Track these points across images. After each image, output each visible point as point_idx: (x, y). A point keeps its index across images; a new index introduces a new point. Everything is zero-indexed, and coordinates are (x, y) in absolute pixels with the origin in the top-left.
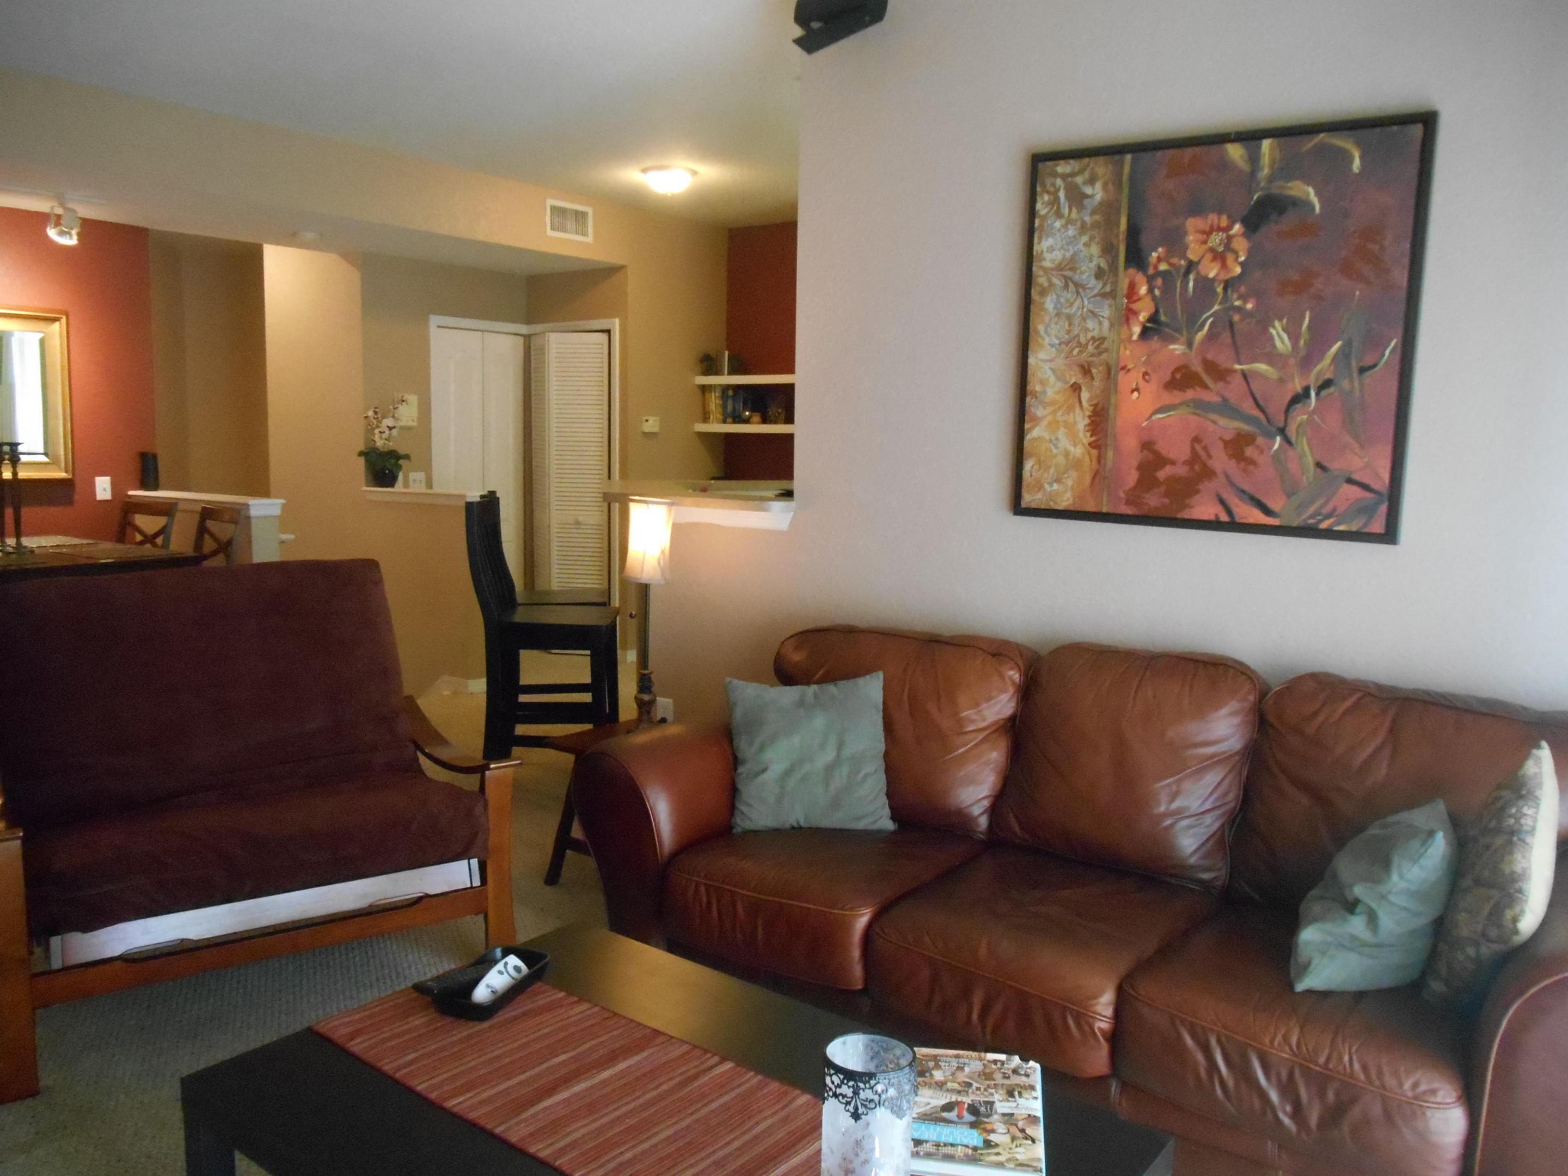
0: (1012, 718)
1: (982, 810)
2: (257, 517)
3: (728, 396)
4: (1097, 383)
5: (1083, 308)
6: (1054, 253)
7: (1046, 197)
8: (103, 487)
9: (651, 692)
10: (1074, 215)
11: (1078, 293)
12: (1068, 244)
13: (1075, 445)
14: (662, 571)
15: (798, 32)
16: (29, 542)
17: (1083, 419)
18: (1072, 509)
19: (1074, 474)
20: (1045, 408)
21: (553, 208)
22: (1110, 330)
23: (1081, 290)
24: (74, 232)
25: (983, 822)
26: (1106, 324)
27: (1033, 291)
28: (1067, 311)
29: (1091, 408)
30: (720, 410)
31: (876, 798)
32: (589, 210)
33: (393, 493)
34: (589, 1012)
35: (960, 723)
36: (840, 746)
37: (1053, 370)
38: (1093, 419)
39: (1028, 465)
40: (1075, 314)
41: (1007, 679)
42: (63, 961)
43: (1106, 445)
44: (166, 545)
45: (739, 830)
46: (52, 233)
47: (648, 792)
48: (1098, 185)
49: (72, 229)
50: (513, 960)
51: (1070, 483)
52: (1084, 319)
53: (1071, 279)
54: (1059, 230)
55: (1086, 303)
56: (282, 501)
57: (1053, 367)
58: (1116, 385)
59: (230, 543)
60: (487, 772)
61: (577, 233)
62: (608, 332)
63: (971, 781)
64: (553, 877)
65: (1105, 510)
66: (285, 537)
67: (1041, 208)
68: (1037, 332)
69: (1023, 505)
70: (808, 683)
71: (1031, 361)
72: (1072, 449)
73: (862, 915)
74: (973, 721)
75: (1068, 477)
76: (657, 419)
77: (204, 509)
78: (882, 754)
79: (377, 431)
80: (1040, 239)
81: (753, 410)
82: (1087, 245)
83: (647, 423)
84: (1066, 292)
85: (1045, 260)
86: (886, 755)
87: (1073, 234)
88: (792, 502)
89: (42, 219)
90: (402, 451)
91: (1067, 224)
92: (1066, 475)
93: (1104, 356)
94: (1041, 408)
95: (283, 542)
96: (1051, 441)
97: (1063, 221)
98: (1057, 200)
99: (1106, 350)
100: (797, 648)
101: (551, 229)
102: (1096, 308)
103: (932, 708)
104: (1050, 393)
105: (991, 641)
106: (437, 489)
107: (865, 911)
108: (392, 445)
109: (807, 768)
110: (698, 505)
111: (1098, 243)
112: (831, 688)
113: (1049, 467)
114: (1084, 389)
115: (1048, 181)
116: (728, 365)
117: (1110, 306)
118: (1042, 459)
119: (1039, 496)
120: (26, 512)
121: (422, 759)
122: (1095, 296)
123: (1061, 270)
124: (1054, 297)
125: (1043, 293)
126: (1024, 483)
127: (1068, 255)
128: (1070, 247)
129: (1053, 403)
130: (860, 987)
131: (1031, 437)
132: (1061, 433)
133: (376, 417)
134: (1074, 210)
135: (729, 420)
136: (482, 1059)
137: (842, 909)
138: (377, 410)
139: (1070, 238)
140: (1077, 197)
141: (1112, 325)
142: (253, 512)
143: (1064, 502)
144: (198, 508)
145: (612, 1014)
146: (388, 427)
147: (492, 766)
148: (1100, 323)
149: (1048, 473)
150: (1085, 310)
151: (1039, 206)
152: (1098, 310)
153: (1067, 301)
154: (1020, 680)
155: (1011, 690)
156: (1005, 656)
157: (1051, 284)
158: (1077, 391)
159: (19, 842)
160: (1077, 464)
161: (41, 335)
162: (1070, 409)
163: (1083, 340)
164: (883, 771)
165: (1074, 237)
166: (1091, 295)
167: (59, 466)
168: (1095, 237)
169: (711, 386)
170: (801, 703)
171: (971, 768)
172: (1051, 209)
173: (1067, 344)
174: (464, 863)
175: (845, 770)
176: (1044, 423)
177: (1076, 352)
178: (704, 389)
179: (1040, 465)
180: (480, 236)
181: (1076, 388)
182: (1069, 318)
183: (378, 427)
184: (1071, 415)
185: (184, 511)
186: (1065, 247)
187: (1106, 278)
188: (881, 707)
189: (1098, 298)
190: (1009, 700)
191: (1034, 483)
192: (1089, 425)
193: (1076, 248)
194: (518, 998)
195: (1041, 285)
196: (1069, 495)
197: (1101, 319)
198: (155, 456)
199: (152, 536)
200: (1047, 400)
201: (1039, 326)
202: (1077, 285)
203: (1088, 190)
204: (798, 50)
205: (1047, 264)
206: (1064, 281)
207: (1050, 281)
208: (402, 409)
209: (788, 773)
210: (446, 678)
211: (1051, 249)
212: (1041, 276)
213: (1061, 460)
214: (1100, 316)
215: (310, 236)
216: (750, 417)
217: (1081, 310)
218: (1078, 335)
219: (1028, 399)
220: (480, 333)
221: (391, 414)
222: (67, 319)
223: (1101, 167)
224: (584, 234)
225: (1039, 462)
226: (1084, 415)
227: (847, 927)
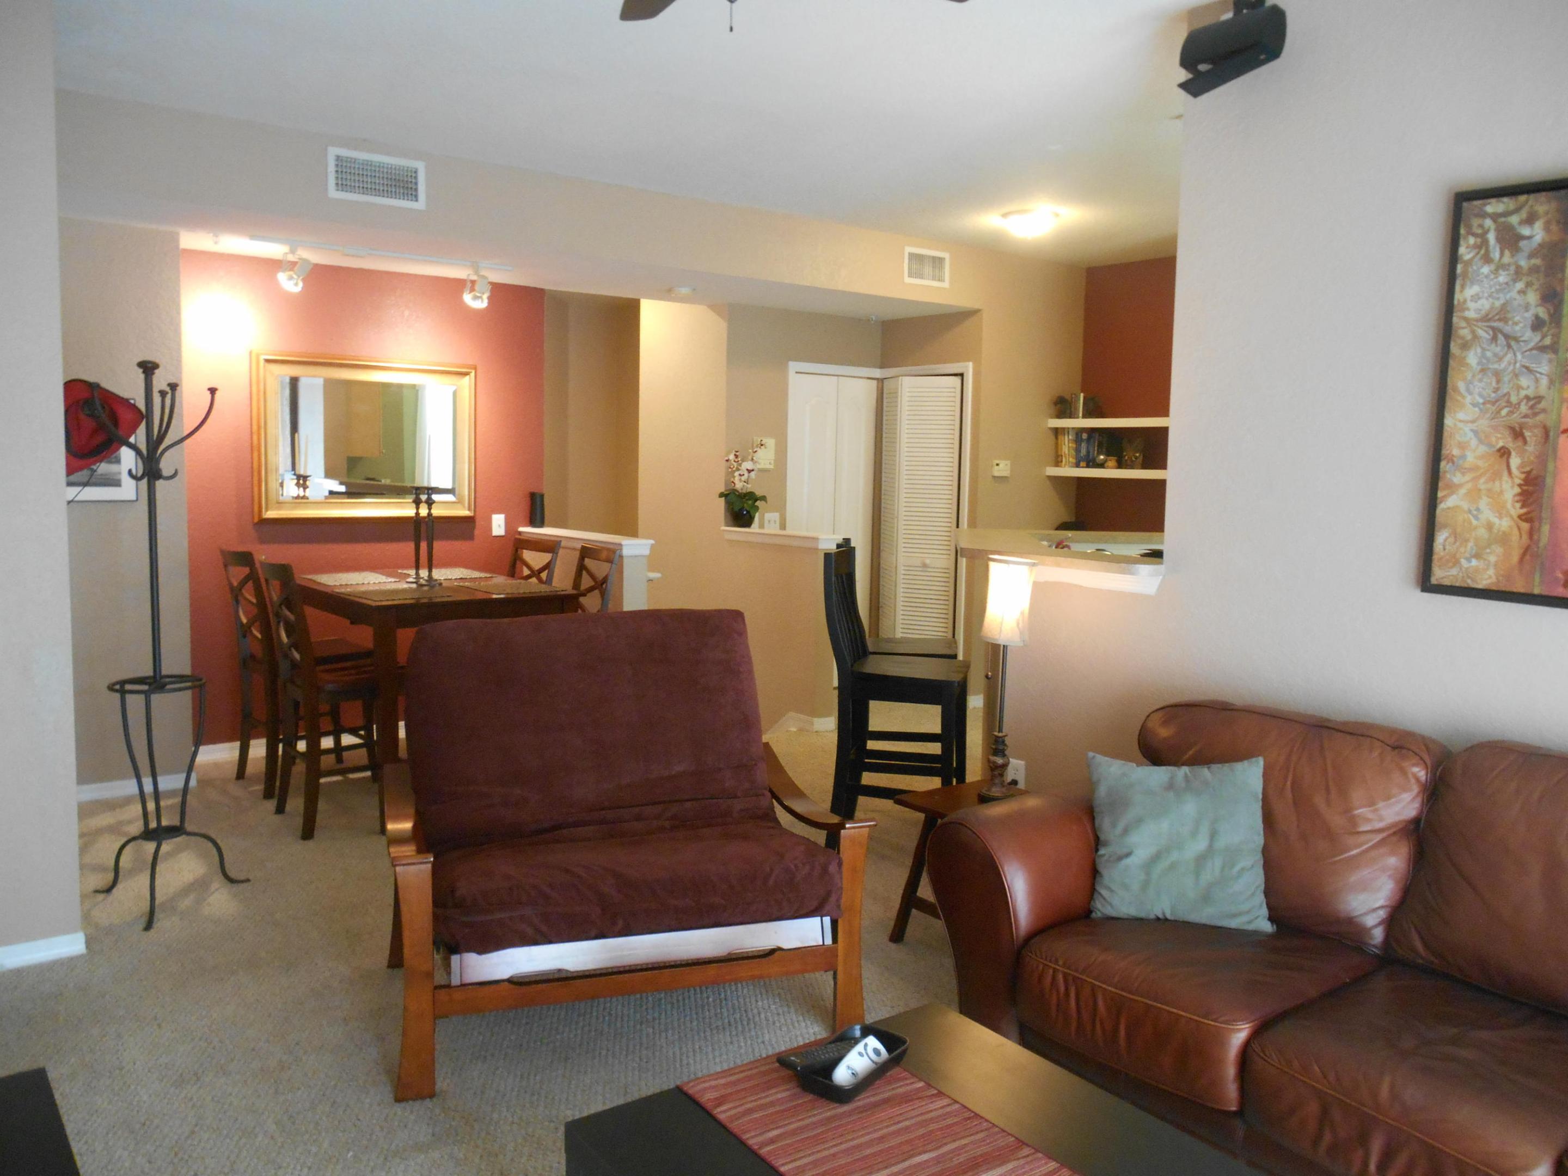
0: (1416, 821)
1: (1377, 921)
2: (628, 557)
3: (1082, 440)
4: (1530, 448)
5: (1515, 363)
6: (1480, 302)
7: (1472, 240)
8: (498, 524)
9: (1004, 755)
10: (1507, 259)
11: (1509, 346)
12: (1498, 291)
13: (1500, 518)
14: (1021, 633)
15: (1183, 75)
16: (440, 574)
17: (1512, 487)
18: (1494, 588)
19: (1499, 550)
20: (1463, 474)
21: (912, 256)
22: (1549, 388)
23: (1513, 343)
24: (485, 297)
25: (1378, 935)
26: (1544, 382)
27: (1452, 345)
28: (1496, 366)
29: (1523, 476)
30: (1073, 453)
31: (1253, 894)
32: (945, 255)
33: (750, 533)
34: (948, 1109)
35: (1353, 821)
36: (1213, 835)
37: (1475, 432)
38: (1525, 488)
39: (1441, 538)
40: (1505, 370)
41: (1410, 776)
42: (461, 979)
43: (1540, 519)
44: (549, 580)
45: (1099, 914)
46: (467, 298)
47: (1006, 868)
48: (1538, 226)
49: (483, 294)
50: (872, 1042)
51: (1493, 559)
52: (1516, 376)
53: (1501, 332)
54: (1487, 277)
55: (1519, 356)
56: (652, 542)
57: (1475, 428)
58: (1555, 451)
59: (605, 580)
60: (842, 831)
61: (934, 279)
62: (962, 375)
63: (1364, 887)
64: (897, 936)
65: (1536, 591)
66: (653, 575)
67: (1464, 251)
68: (1456, 390)
69: (1434, 581)
70: (1176, 763)
71: (1448, 421)
72: (1496, 521)
73: (1239, 1030)
74: (1368, 820)
75: (1490, 553)
76: (1008, 462)
77: (583, 547)
78: (1260, 849)
79: (737, 474)
80: (1463, 287)
81: (1108, 454)
82: (1523, 292)
83: (997, 467)
84: (1493, 345)
85: (1468, 309)
86: (1266, 851)
87: (1505, 281)
88: (1162, 566)
89: (458, 286)
90: (759, 493)
91: (1497, 270)
92: (1488, 551)
93: (1541, 417)
94: (1458, 475)
95: (650, 580)
96: (1470, 511)
97: (1493, 267)
98: (1485, 242)
99: (1544, 411)
100: (1165, 723)
101: (909, 277)
102: (1532, 364)
103: (1319, 800)
104: (1471, 458)
105: (1393, 731)
106: (789, 532)
107: (1243, 1027)
108: (749, 488)
109: (1175, 856)
110: (1058, 565)
111: (1536, 290)
112: (1205, 772)
113: (1467, 541)
114: (1513, 454)
115: (1475, 222)
116: (1083, 408)
117: (1550, 361)
118: (1459, 530)
119: (1454, 572)
120: (437, 545)
121: (778, 809)
122: (1531, 350)
123: (1489, 320)
124: (1479, 350)
125: (1465, 346)
126: (1435, 557)
127: (1498, 304)
128: (1501, 295)
129: (1474, 469)
130: (1234, 1109)
131: (1445, 507)
132: (1484, 503)
133: (736, 460)
134: (1507, 253)
135: (1082, 464)
136: (843, 1147)
137: (1215, 1020)
138: (737, 454)
139: (1500, 284)
140: (1510, 240)
141: (1551, 382)
142: (626, 552)
143: (1486, 580)
144: (579, 546)
145: (973, 1114)
146: (747, 470)
147: (847, 826)
148: (1537, 381)
149: (1466, 547)
150: (1518, 365)
151: (1462, 250)
152: (1534, 365)
153: (1495, 355)
154: (1427, 779)
155: (1415, 789)
156: (1409, 750)
157: (1475, 337)
158: (1506, 456)
159: (430, 866)
160: (1503, 539)
161: (454, 388)
162: (1496, 476)
163: (1514, 399)
164: (1262, 867)
165: (1507, 283)
166: (1525, 349)
167: (464, 507)
168: (1533, 284)
169: (1063, 429)
170: (1170, 786)
171: (1365, 873)
172: (1478, 253)
173: (1494, 403)
174: (816, 921)
175: (1218, 862)
176: (1463, 491)
177: (1504, 412)
178: (1057, 432)
179: (1455, 537)
180: (841, 286)
181: (1504, 453)
182: (1497, 375)
183: (738, 469)
184: (1497, 483)
185: (565, 548)
186: (1494, 295)
187: (1545, 329)
188: (1261, 796)
189: (1534, 352)
190: (1414, 798)
191: (1447, 557)
192: (1520, 494)
193: (1508, 297)
194: (877, 1082)
195: (1462, 338)
196: (1491, 572)
197: (1538, 375)
198: (542, 496)
199: (537, 570)
200: (1467, 465)
201: (1458, 382)
202: (1507, 337)
203: (1526, 231)
204: (1182, 94)
205: (1471, 314)
206: (1491, 333)
207: (1473, 332)
208: (761, 453)
209: (1156, 858)
210: (792, 714)
211: (1476, 298)
212: (1463, 328)
213: (1482, 532)
214: (1537, 372)
215: (684, 291)
216: (1106, 461)
217: (1512, 365)
218: (1508, 394)
219: (1443, 464)
220: (836, 377)
221: (750, 458)
222: (476, 372)
223: (1543, 205)
224: (941, 279)
225: (1455, 534)
226: (1513, 482)
227: (1220, 1040)
